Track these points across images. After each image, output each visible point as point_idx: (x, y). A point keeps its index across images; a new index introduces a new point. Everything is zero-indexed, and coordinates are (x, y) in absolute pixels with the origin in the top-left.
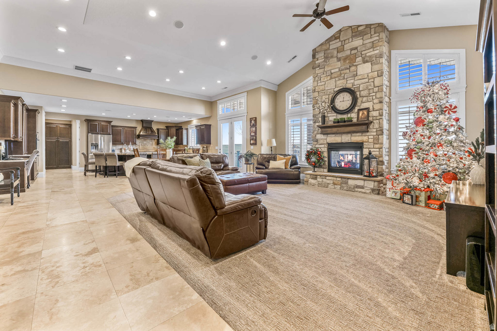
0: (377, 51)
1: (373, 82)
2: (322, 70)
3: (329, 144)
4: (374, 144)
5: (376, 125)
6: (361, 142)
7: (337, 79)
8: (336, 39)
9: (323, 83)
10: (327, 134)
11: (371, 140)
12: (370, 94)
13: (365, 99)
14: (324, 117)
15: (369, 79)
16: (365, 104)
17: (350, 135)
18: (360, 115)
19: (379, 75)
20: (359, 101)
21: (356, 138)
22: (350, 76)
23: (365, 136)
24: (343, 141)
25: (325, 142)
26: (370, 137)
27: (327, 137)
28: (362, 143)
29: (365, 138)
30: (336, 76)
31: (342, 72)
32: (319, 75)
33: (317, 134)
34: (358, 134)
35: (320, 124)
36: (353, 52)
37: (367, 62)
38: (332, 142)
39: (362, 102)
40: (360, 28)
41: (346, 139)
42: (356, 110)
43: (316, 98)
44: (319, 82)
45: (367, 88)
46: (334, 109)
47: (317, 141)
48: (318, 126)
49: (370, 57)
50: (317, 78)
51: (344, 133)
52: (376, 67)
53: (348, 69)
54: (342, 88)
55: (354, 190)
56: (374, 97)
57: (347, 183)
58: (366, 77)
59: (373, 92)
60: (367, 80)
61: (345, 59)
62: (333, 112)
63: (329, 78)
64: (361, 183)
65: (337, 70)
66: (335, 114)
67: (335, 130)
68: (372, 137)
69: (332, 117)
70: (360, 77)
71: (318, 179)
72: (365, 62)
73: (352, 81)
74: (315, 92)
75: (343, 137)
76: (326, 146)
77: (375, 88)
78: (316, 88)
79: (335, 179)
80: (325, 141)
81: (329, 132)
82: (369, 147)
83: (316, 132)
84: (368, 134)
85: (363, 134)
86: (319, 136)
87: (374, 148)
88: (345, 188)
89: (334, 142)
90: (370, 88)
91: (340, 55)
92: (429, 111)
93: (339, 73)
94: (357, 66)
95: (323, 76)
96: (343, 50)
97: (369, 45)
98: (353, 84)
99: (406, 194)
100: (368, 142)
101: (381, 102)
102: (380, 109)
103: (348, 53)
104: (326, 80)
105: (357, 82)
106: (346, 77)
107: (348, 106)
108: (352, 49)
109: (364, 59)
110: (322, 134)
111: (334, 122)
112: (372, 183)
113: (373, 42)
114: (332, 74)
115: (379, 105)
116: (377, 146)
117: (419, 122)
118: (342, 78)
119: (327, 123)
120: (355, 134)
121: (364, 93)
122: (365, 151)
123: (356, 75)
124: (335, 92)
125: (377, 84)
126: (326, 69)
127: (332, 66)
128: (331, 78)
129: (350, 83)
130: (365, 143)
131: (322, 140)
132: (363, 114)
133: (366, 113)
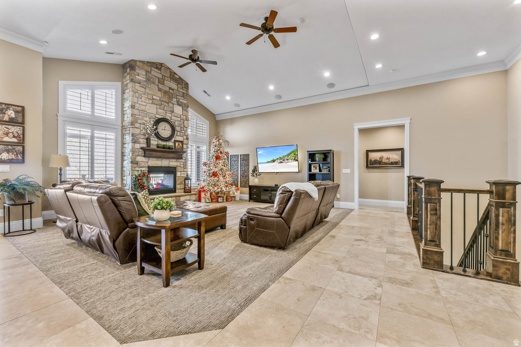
0: (186, 102)
1: (184, 122)
2: (143, 90)
3: (149, 167)
4: (184, 168)
5: (184, 155)
6: (175, 166)
7: (158, 107)
8: (157, 68)
9: (144, 104)
10: (149, 157)
11: (182, 166)
12: (181, 131)
13: (179, 133)
14: (148, 141)
15: (181, 120)
16: (179, 137)
17: (168, 160)
18: (177, 145)
19: (187, 119)
20: (176, 132)
21: (173, 163)
22: (169, 110)
24: (163, 165)
25: (147, 165)
26: (181, 163)
27: (149, 160)
28: (175, 168)
29: (178, 164)
30: (157, 103)
31: (163, 103)
32: (140, 92)
33: (138, 155)
34: (174, 160)
35: (145, 146)
36: (171, 91)
37: (180, 105)
38: (153, 165)
39: (177, 135)
40: (176, 76)
41: (165, 163)
42: (173, 140)
43: (136, 116)
44: (139, 100)
46: (158, 136)
47: (137, 163)
48: (142, 148)
49: (182, 103)
50: (137, 95)
51: (164, 158)
52: (184, 112)
53: (167, 103)
54: (162, 117)
56: (184, 135)
58: (179, 117)
59: (183, 130)
60: (179, 119)
61: (165, 93)
62: (155, 137)
63: (151, 102)
64: (187, 198)
65: (158, 98)
66: (157, 139)
67: (159, 154)
69: (154, 142)
70: (176, 115)
72: (179, 105)
73: (170, 115)
74: (134, 108)
75: (163, 161)
76: (147, 169)
77: (184, 128)
78: (137, 105)
80: (146, 163)
81: (154, 155)
82: (181, 170)
83: (137, 154)
84: (181, 160)
85: (178, 161)
86: (139, 159)
87: (184, 172)
89: (155, 165)
90: (182, 126)
91: (161, 86)
92: (221, 153)
93: (160, 102)
94: (173, 104)
95: (144, 96)
96: (163, 84)
97: (182, 94)
98: (171, 118)
99: (220, 197)
100: (180, 167)
101: (187, 139)
102: (187, 144)
103: (168, 89)
104: (147, 102)
105: (173, 118)
106: (165, 109)
107: (169, 135)
108: (170, 88)
109: (178, 102)
110: (144, 156)
111: (158, 147)
112: (194, 196)
113: (183, 93)
114: (153, 99)
115: (186, 140)
116: (185, 170)
117: (218, 158)
118: (162, 108)
119: (152, 147)
120: (172, 160)
121: (178, 128)
122: (178, 174)
123: (173, 111)
124: (156, 119)
125: (186, 125)
126: (147, 91)
127: (153, 92)
128: (152, 103)
129: (168, 116)
130: (177, 168)
131: (143, 163)
132: (179, 145)
133: (181, 144)
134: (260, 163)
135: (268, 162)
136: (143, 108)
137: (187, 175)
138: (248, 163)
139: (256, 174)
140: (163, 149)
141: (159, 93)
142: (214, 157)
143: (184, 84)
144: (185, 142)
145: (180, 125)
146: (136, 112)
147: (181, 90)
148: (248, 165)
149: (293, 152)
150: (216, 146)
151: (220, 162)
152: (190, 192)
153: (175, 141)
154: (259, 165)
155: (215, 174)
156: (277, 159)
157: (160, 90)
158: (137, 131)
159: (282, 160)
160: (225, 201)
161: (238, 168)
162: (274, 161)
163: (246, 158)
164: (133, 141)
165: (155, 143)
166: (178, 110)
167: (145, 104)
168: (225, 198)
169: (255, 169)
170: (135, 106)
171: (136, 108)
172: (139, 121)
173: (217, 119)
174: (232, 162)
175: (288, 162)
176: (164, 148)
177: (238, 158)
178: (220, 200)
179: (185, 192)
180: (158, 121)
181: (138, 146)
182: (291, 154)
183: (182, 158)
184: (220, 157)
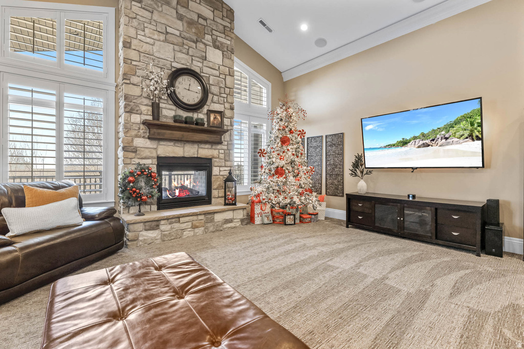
0: (229, 42)
1: (225, 79)
3: (159, 158)
4: (225, 161)
5: (226, 137)
6: (210, 157)
7: (177, 48)
9: (148, 40)
10: (159, 140)
11: (222, 156)
12: (220, 93)
13: (216, 98)
14: (156, 109)
15: (220, 74)
16: (216, 104)
17: (196, 146)
18: (212, 118)
19: (231, 74)
20: (210, 96)
21: (205, 152)
22: (198, 55)
23: (215, 149)
24: (186, 155)
25: (155, 155)
26: (221, 151)
27: (158, 144)
28: (210, 159)
29: (215, 153)
30: (175, 41)
31: (185, 41)
33: (137, 136)
34: (207, 146)
35: (150, 118)
36: (201, 21)
37: (218, 48)
38: (168, 155)
39: (212, 101)
41: (190, 151)
42: (205, 110)
43: (134, 63)
44: (140, 32)
45: (218, 83)
46: (174, 99)
47: (135, 150)
48: (145, 123)
49: (222, 44)
50: (135, 23)
51: (188, 142)
52: (227, 61)
53: (194, 42)
54: (185, 67)
55: (221, 228)
56: (225, 101)
57: (212, 220)
58: (217, 68)
59: (224, 93)
60: (217, 73)
61: (191, 23)
62: (171, 102)
63: (162, 37)
64: (228, 215)
65: (177, 33)
66: (174, 107)
67: (178, 134)
68: (223, 151)
69: (169, 112)
70: (211, 65)
71: (162, 227)
72: (216, 47)
73: (200, 65)
74: (130, 48)
75: (186, 148)
76: (155, 161)
77: (226, 89)
78: (134, 42)
79: (195, 218)
80: (154, 151)
81: (166, 136)
82: (220, 165)
83: (134, 133)
84: (219, 147)
85: (214, 147)
86: (140, 142)
87: (225, 166)
88: (211, 229)
89: (171, 155)
90: (221, 85)
91: (182, 11)
92: (291, 132)
93: (180, 40)
94: (206, 45)
95: (150, 26)
96: (187, 7)
97: (221, 27)
98: (201, 69)
99: (289, 214)
100: (218, 158)
101: (232, 109)
102: (231, 118)
103: (195, 17)
104: (156, 37)
105: (206, 70)
106: (191, 53)
107: (197, 100)
108: (199, 16)
109: (214, 41)
110: (149, 138)
111: (175, 121)
112: (241, 211)
113: (225, 27)
114: (167, 33)
115: (230, 111)
116: (228, 163)
117: (284, 141)
118: (184, 51)
119: (163, 120)
120: (203, 146)
121: (214, 89)
122: (215, 171)
123: (205, 58)
124: (173, 69)
125: (229, 84)
126: (155, 18)
127: (167, 19)
128: (166, 41)
129: (196, 66)
130: (214, 160)
131: (147, 150)
132: (215, 118)
133: (219, 118)
134: (370, 149)
135: (390, 146)
136: (146, 48)
137: (230, 173)
138: (342, 149)
139: (362, 172)
140: (184, 125)
141: (179, 22)
142: (278, 140)
143: (225, 10)
144: (228, 113)
145: (217, 84)
146: (133, 55)
147: (219, 21)
148: (342, 154)
149: (464, 118)
150: (281, 120)
151: (289, 147)
152: (235, 204)
153: (210, 112)
154: (367, 154)
155: (279, 172)
156: (415, 138)
157: (180, 17)
158: (136, 91)
159: (428, 140)
160: (297, 221)
161: (321, 160)
162: (404, 143)
163: (337, 141)
164: (127, 110)
165: (172, 114)
166: (215, 56)
167: (151, 41)
168: (298, 215)
169: (359, 162)
170: (130, 43)
171: (133, 47)
172: (139, 72)
173: (285, 80)
174: (311, 149)
175: (448, 144)
176: (186, 123)
177: (322, 142)
178: (289, 220)
179: (226, 204)
180: (177, 74)
181: (136, 118)
182: (457, 122)
183: (220, 143)
184: (288, 140)
